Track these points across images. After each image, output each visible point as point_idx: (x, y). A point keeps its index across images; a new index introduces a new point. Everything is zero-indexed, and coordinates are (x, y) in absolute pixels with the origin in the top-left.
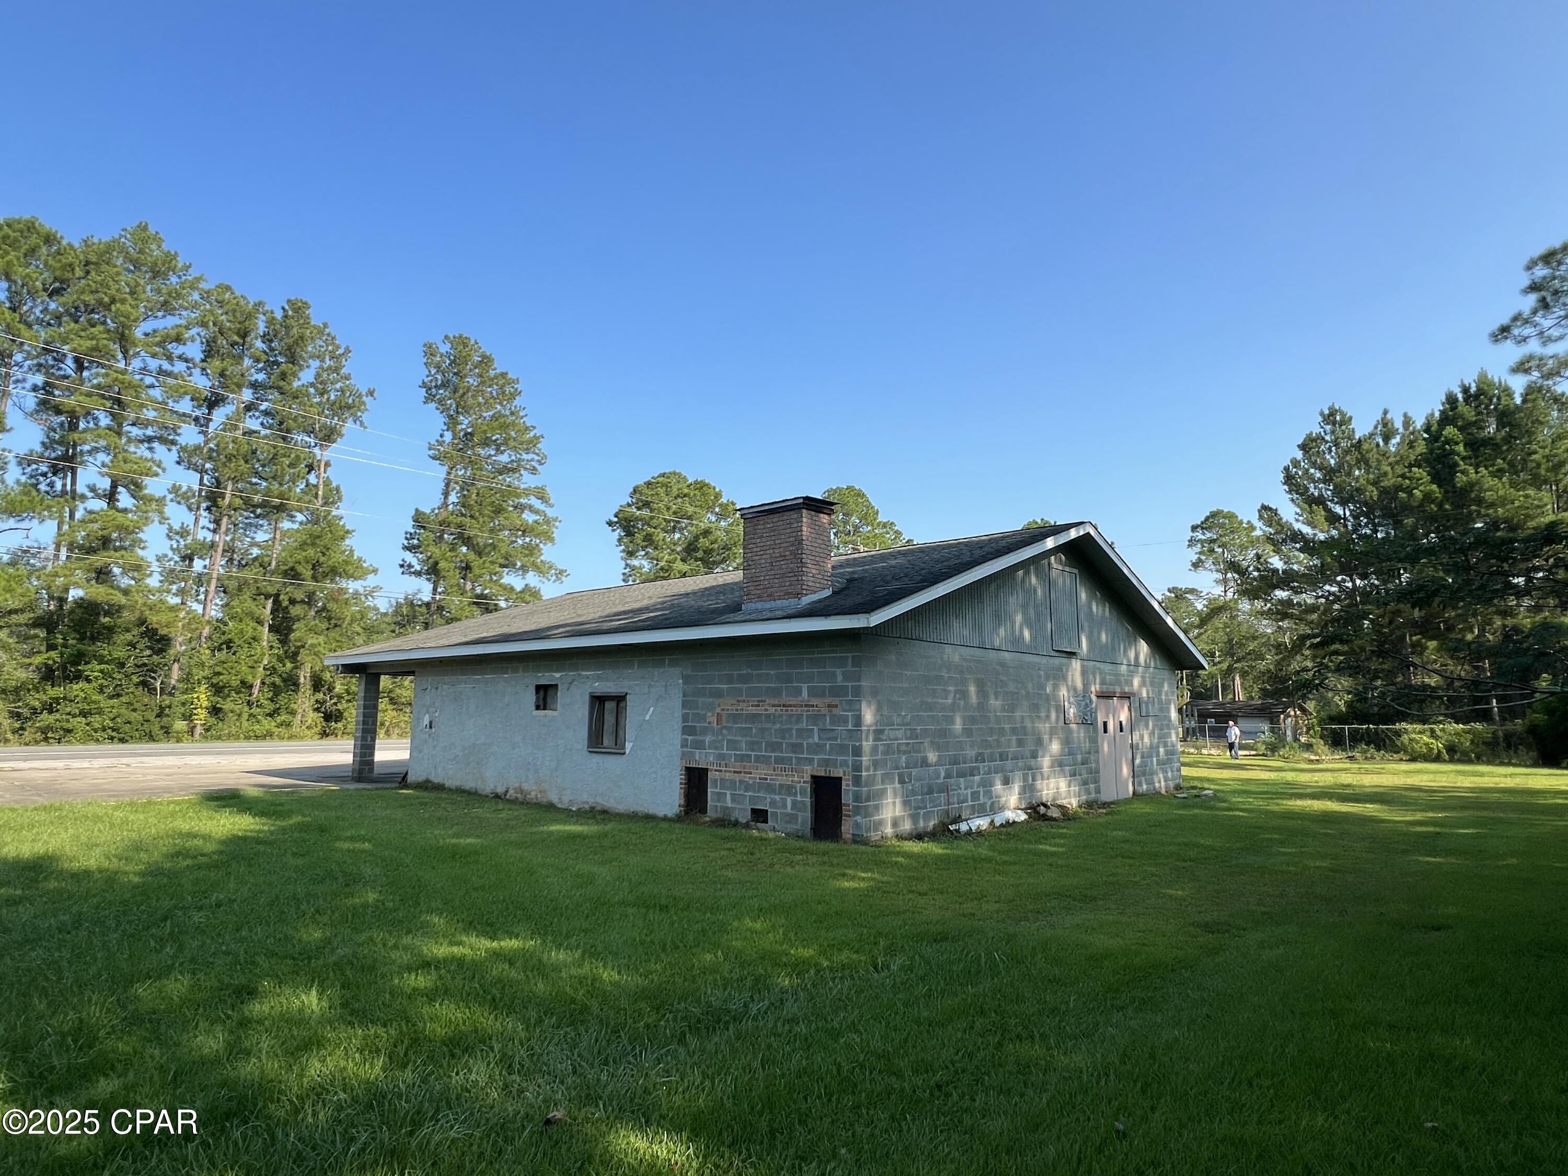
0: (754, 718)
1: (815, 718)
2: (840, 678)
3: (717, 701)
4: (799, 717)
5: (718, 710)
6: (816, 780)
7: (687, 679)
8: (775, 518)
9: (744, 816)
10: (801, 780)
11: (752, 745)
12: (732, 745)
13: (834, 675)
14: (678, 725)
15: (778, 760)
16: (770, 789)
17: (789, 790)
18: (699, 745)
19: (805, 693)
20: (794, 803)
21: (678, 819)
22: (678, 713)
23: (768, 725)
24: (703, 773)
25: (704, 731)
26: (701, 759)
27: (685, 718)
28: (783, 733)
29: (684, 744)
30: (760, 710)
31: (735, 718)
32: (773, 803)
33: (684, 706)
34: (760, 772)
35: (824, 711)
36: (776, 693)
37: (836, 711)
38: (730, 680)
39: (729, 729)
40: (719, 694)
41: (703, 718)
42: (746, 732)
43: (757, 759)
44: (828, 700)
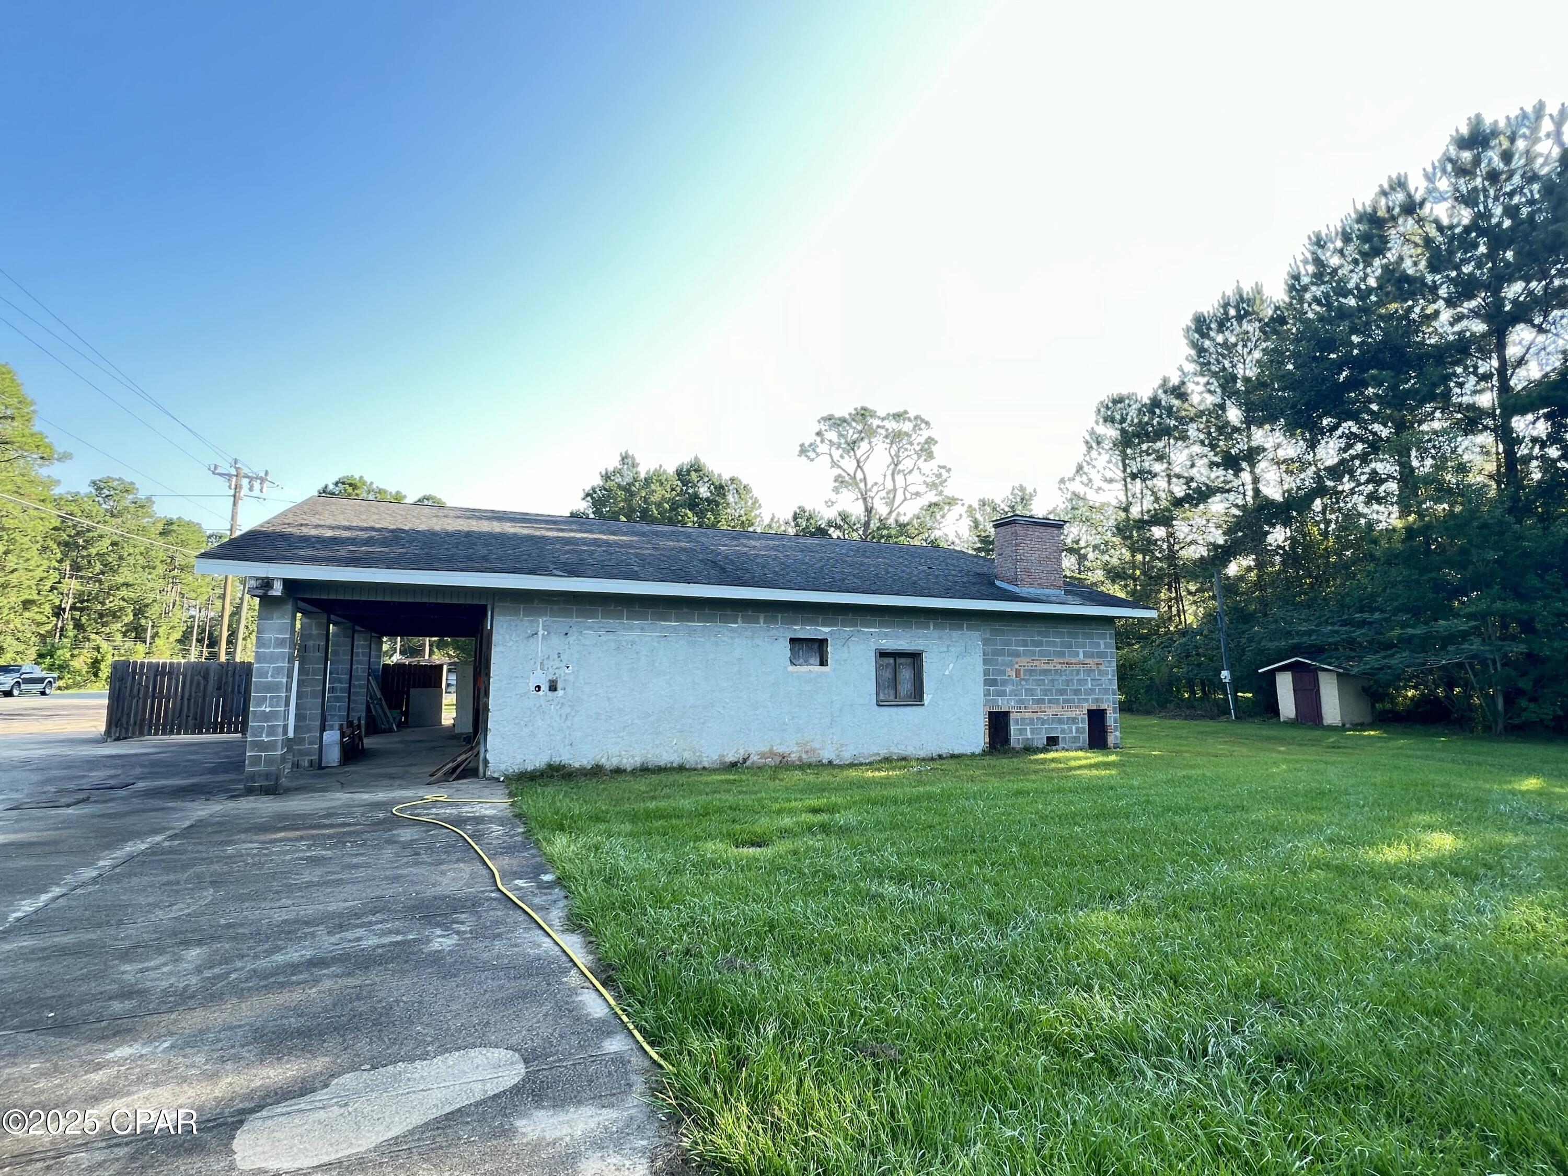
0: (1045, 672)
1: (1089, 672)
2: (1102, 646)
3: (1017, 659)
4: (1078, 672)
5: (1017, 666)
6: (1091, 712)
7: (985, 642)
8: (1042, 529)
9: (1041, 742)
10: (1081, 714)
11: (1046, 692)
12: (1030, 692)
13: (1099, 644)
14: (981, 679)
15: (1065, 701)
16: (1060, 721)
17: (1074, 720)
18: (1002, 694)
19: (1081, 655)
20: (1077, 729)
21: (984, 753)
22: (980, 668)
23: (1057, 677)
24: (1006, 714)
25: (1004, 683)
26: (1003, 704)
27: (986, 673)
28: (1067, 682)
29: (987, 694)
30: (1051, 667)
31: (1031, 672)
32: (1063, 731)
33: (985, 662)
34: (1051, 711)
35: (1094, 667)
36: (1061, 654)
37: (1102, 668)
38: (1025, 644)
39: (1027, 680)
40: (1017, 654)
41: (1004, 673)
42: (1040, 682)
43: (1050, 701)
44: (1096, 660)
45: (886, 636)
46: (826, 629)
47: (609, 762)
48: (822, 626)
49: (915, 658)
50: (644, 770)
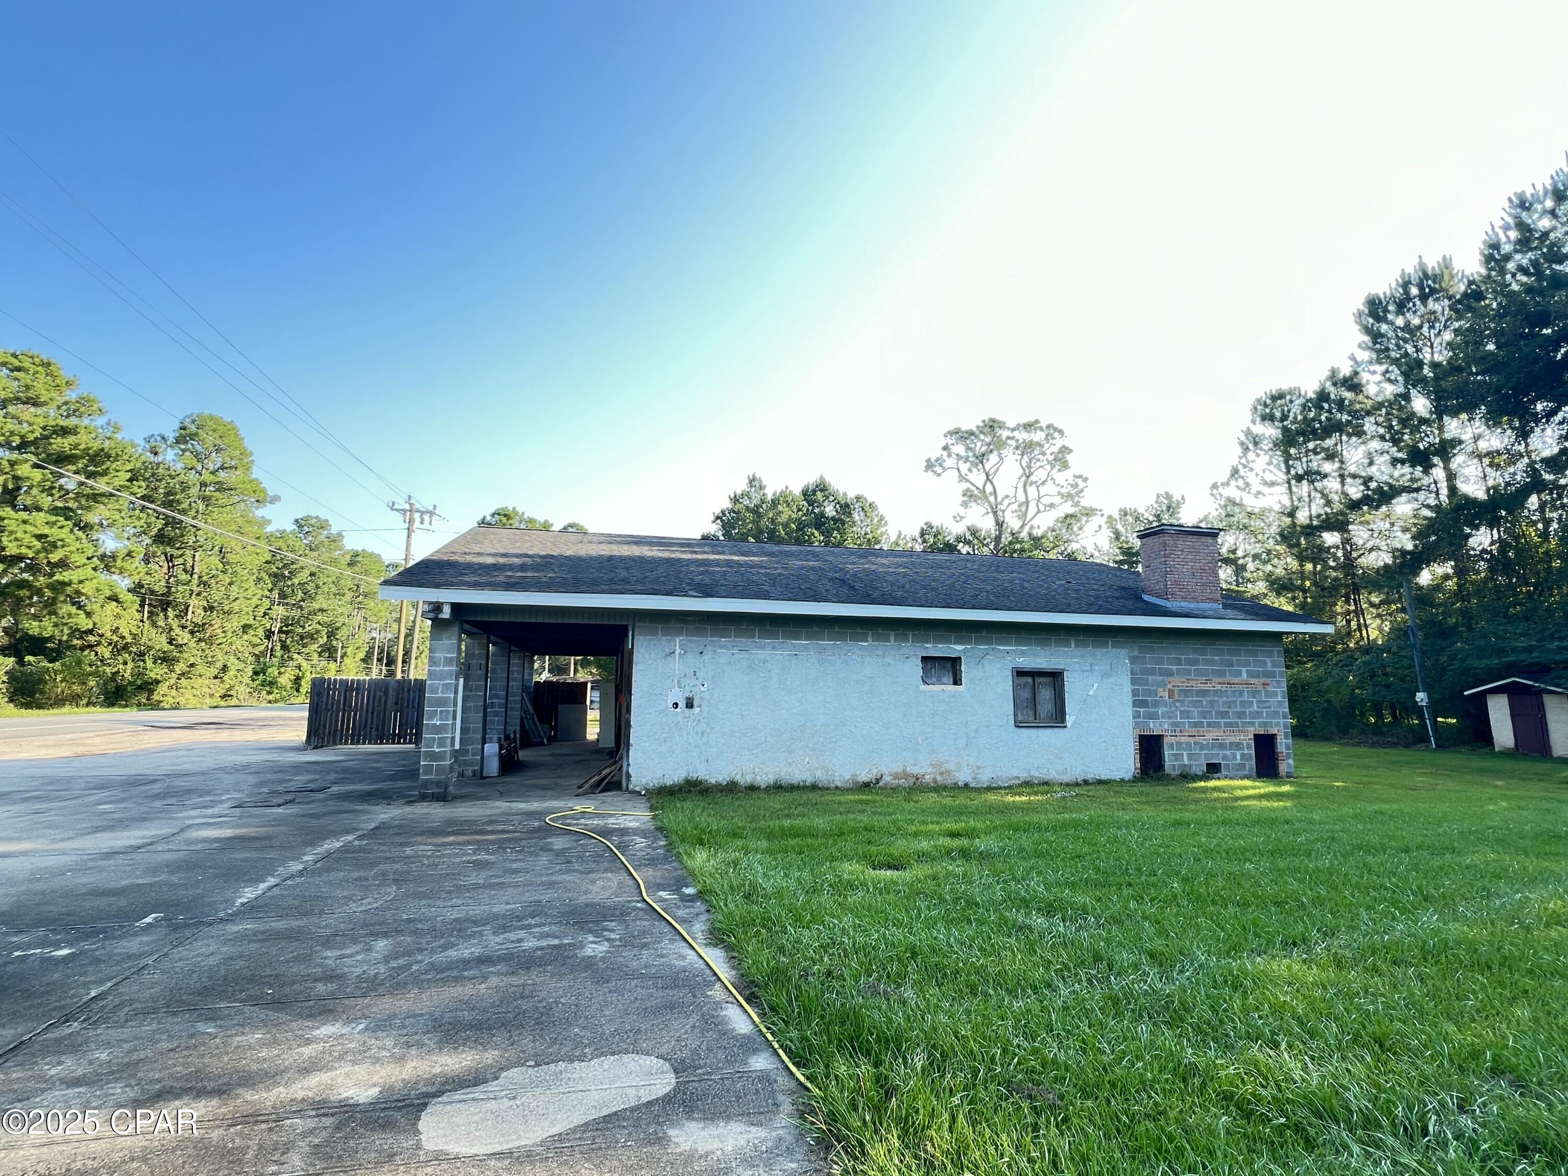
0: (1204, 693)
1: (1254, 693)
2: (1269, 665)
3: (1170, 679)
4: (1241, 693)
5: (1170, 686)
6: (1257, 738)
7: (1133, 660)
8: (1193, 539)
9: (1199, 767)
10: (1247, 739)
11: (1204, 715)
12: (1186, 714)
13: (1265, 663)
14: (1128, 699)
15: (1227, 725)
16: (1222, 746)
17: (1238, 746)
18: (1154, 716)
19: (1244, 675)
20: (1243, 756)
21: (1135, 780)
22: (1128, 688)
23: (1216, 698)
24: (1158, 739)
25: (1156, 704)
26: (1154, 728)
27: (1135, 693)
28: (1229, 704)
29: (1136, 716)
30: (1208, 687)
31: (1186, 693)
32: (1225, 757)
33: (1134, 682)
34: (1210, 735)
35: (1260, 688)
36: (1221, 674)
37: (1270, 688)
38: (1178, 662)
39: (1182, 702)
40: (1170, 674)
41: (1155, 693)
42: (1196, 704)
43: (1209, 725)
44: (1262, 680)
45: (1023, 653)
46: (960, 648)
47: (745, 778)
48: (955, 644)
49: (1056, 677)
50: (778, 788)
